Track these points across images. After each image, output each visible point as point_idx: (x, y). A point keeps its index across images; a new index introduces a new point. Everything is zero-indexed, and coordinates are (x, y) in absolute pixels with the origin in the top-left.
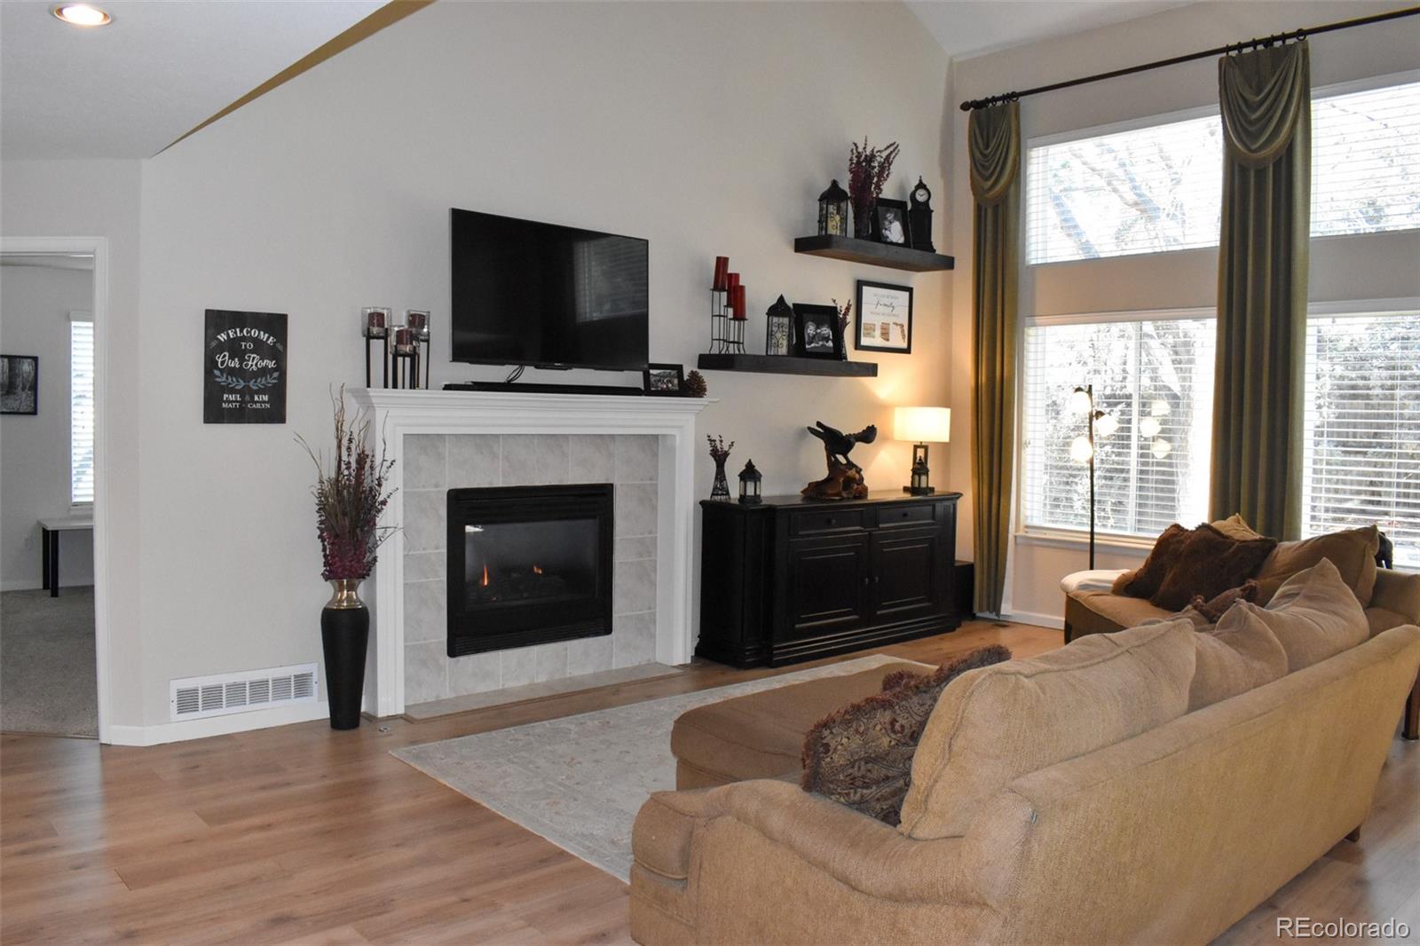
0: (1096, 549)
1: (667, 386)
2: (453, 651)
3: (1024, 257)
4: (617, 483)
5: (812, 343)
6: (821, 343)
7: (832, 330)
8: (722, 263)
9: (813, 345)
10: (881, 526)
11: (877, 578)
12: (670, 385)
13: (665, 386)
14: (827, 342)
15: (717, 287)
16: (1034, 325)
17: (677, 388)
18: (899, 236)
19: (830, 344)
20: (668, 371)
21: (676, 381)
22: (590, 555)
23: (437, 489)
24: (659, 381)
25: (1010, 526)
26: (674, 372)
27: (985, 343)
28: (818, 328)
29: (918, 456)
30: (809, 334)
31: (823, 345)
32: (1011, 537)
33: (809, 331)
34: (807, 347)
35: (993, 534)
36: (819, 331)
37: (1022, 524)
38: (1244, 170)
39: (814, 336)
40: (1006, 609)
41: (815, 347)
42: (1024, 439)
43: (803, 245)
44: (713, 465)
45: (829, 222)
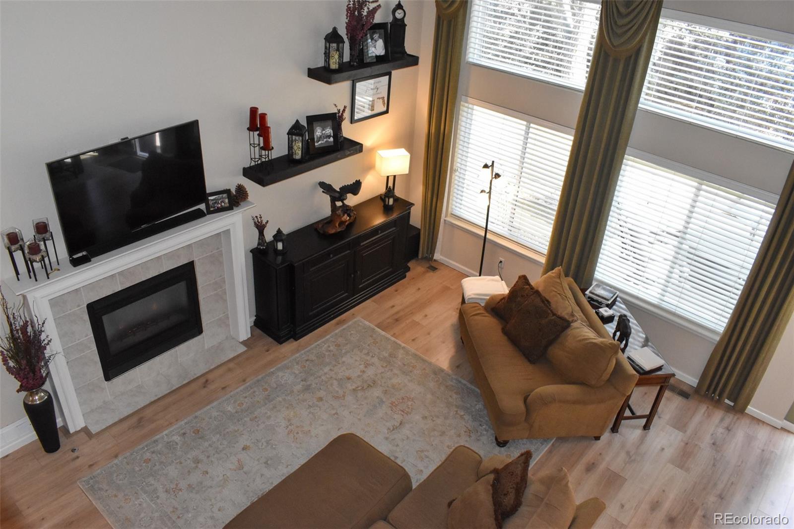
0: (487, 240)
1: (221, 205)
2: (108, 378)
3: (465, 55)
4: (196, 259)
5: (319, 141)
6: (325, 140)
7: (332, 130)
8: (254, 111)
9: (320, 142)
10: (362, 244)
11: (359, 272)
12: (223, 204)
13: (220, 206)
14: (329, 138)
15: (252, 128)
16: (467, 102)
17: (228, 205)
18: (381, 50)
19: (332, 139)
20: (221, 195)
21: (227, 201)
22: (184, 299)
23: (79, 308)
24: (215, 203)
25: (442, 215)
26: (225, 195)
27: (435, 108)
28: (323, 130)
29: (389, 185)
30: (317, 136)
31: (327, 141)
32: (442, 220)
33: (317, 134)
34: (316, 144)
35: (433, 217)
36: (324, 132)
37: (449, 212)
38: (607, 56)
39: (321, 137)
40: (437, 256)
41: (322, 143)
42: (454, 167)
43: (313, 74)
44: (256, 232)
45: (330, 59)
